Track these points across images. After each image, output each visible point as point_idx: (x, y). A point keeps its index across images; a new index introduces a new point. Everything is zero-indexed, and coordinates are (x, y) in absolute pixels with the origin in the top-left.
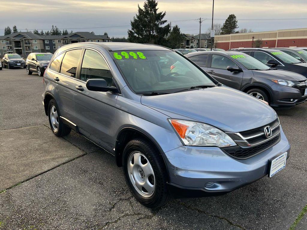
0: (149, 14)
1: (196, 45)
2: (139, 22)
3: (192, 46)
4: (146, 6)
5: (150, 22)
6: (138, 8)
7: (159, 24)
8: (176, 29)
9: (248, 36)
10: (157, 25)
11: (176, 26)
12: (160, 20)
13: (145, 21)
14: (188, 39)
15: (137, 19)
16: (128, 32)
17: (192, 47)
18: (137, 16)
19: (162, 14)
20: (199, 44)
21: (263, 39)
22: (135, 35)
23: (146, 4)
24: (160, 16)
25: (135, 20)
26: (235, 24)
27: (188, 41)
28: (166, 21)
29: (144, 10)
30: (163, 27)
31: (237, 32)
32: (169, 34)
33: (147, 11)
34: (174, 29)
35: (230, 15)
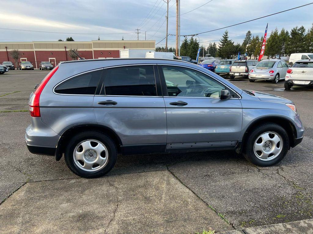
21: (20, 50)
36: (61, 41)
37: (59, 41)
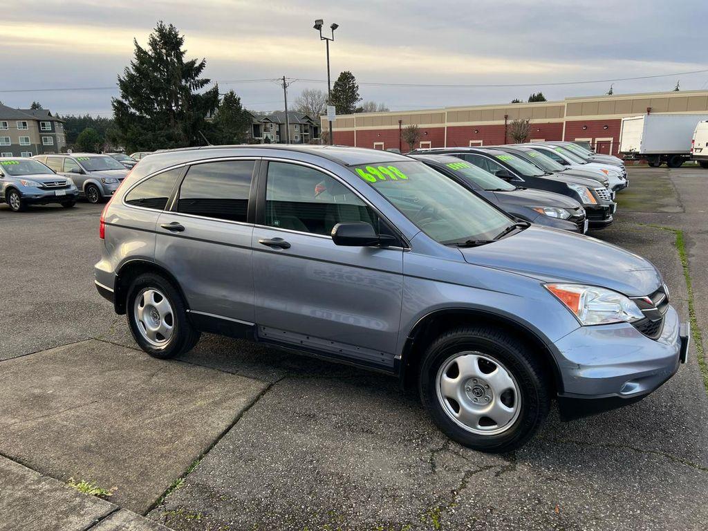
0: (166, 64)
1: (274, 135)
2: (141, 81)
3: (267, 137)
4: (153, 43)
5: (168, 81)
6: (135, 48)
7: (190, 85)
8: (232, 100)
9: (390, 120)
10: (186, 90)
11: (232, 93)
12: (194, 79)
13: (157, 80)
14: (255, 121)
15: (133, 73)
16: (113, 104)
17: (267, 141)
18: (134, 65)
19: (197, 65)
20: (282, 133)
21: (420, 126)
22: (133, 110)
23: (153, 39)
24: (192, 70)
25: (130, 76)
26: (353, 92)
27: (257, 127)
28: (207, 81)
29: (150, 53)
30: (201, 95)
31: (360, 110)
32: (217, 111)
33: (159, 55)
34: (226, 99)
35: (342, 73)
36: (517, 102)
37: (513, 102)
